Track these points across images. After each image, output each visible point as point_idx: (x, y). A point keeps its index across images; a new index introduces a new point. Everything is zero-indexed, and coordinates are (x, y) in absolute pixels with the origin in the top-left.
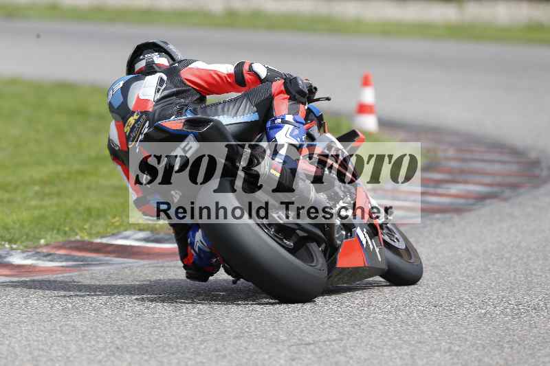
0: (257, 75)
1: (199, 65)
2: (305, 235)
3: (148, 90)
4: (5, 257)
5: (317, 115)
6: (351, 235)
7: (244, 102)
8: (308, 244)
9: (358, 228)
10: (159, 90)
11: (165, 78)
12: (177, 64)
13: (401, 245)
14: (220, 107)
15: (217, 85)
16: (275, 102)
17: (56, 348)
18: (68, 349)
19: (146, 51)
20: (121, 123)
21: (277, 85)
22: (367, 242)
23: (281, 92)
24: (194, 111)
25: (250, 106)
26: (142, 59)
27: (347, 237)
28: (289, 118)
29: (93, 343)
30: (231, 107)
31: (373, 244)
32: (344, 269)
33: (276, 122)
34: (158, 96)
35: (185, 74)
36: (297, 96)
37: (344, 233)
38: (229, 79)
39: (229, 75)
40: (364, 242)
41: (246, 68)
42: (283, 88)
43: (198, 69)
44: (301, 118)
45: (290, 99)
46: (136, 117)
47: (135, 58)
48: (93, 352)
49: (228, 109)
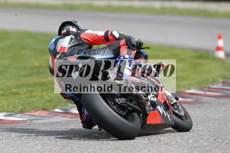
0: (114, 36)
1: (89, 32)
2: (132, 109)
3: (65, 43)
4: (69, 110)
5: (145, 55)
6: (155, 109)
7: (107, 49)
8: (133, 113)
9: (159, 106)
10: (70, 43)
11: (73, 37)
12: (79, 32)
13: (182, 114)
14: (96, 51)
15: (97, 41)
16: (121, 49)
17: (91, 148)
18: (96, 149)
19: (67, 25)
20: (53, 57)
21: (123, 42)
22: (163, 112)
23: (124, 45)
24: (85, 53)
25: (110, 51)
26: (65, 29)
27: (153, 110)
28: (127, 56)
29: (106, 146)
30: (101, 51)
31: (166, 113)
32: (151, 125)
33: (121, 58)
34: (70, 46)
35: (83, 36)
36: (131, 47)
37: (152, 108)
38: (102, 38)
39: (102, 36)
40: (162, 112)
41: (110, 33)
42: (125, 43)
43: (89, 33)
44: (132, 56)
45: (128, 48)
46: (60, 55)
47: (62, 28)
48: (106, 150)
49: (100, 52)
